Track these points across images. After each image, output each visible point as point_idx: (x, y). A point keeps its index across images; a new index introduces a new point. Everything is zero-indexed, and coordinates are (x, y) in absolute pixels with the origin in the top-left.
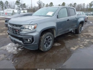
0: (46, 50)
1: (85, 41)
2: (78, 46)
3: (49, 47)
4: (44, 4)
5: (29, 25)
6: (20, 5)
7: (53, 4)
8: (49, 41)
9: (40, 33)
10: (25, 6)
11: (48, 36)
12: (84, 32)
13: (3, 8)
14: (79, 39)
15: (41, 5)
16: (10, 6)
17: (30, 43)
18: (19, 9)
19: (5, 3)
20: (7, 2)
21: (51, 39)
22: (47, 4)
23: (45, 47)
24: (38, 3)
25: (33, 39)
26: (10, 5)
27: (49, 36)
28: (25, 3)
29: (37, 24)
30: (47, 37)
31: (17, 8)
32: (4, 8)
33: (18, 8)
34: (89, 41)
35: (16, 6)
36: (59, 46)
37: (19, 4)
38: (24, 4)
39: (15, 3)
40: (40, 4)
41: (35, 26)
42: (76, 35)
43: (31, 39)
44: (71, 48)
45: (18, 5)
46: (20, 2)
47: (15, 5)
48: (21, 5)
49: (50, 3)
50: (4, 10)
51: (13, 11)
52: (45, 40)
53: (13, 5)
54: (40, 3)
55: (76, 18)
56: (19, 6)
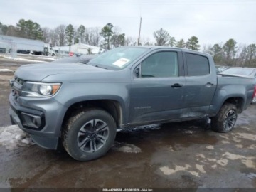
0: (84, 156)
1: (225, 157)
2: (188, 166)
3: (96, 150)
4: (173, 39)
5: (41, 82)
6: (110, 37)
7: (197, 42)
8: (99, 133)
9: (65, 105)
10: (123, 41)
11: (94, 118)
12: (243, 129)
13: (70, 41)
14: (211, 147)
15: (165, 42)
16: (87, 39)
17: (36, 127)
18: (107, 45)
19: (79, 30)
20: (82, 28)
21: (107, 128)
22: (182, 41)
23: (82, 148)
24: (156, 36)
25: (43, 118)
26: (88, 35)
27: (97, 121)
28: (124, 34)
29: (61, 83)
30: (91, 122)
31: (102, 44)
32: (73, 41)
33: (105, 44)
34: (239, 160)
35: (102, 39)
36: (133, 154)
37: (109, 35)
38: (122, 37)
39: (100, 31)
40: (163, 39)
41: (55, 88)
42: (212, 134)
43: (39, 117)
44: (161, 169)
45: (107, 38)
46: (113, 30)
47: (100, 36)
48: (114, 38)
49: (190, 38)
50: (71, 46)
51: (89, 50)
52: (82, 129)
53: (95, 35)
54: (162, 37)
55: (209, 83)
56: (108, 40)
